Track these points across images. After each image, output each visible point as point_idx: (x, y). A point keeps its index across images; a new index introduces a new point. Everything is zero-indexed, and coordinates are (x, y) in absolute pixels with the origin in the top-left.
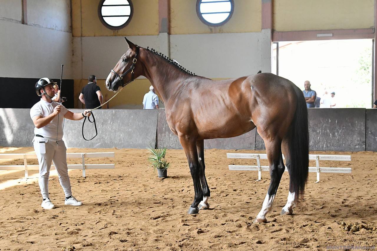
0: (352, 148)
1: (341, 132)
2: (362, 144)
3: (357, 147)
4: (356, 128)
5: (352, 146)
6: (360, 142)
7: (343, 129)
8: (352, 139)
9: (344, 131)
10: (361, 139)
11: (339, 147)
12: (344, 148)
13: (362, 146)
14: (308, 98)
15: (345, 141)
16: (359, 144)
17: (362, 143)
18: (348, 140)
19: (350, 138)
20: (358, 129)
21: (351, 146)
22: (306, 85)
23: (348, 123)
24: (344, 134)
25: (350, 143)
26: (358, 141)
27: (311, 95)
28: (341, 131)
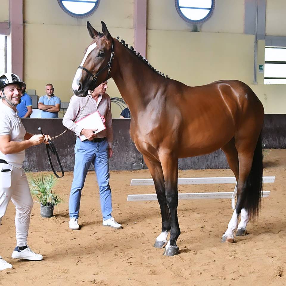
0: (129, 166)
1: (114, 148)
2: (140, 162)
3: (134, 165)
4: (131, 142)
5: (129, 165)
6: (136, 159)
7: (117, 144)
8: (128, 155)
9: (117, 146)
10: (137, 155)
11: (114, 165)
12: (120, 166)
13: (140, 163)
14: (51, 106)
15: (120, 158)
16: (135, 162)
17: (139, 160)
18: (123, 157)
19: (125, 154)
20: (132, 144)
21: (128, 163)
22: (49, 90)
23: (121, 137)
24: (118, 150)
25: (126, 160)
26: (134, 158)
27: (55, 103)
28: (114, 146)
